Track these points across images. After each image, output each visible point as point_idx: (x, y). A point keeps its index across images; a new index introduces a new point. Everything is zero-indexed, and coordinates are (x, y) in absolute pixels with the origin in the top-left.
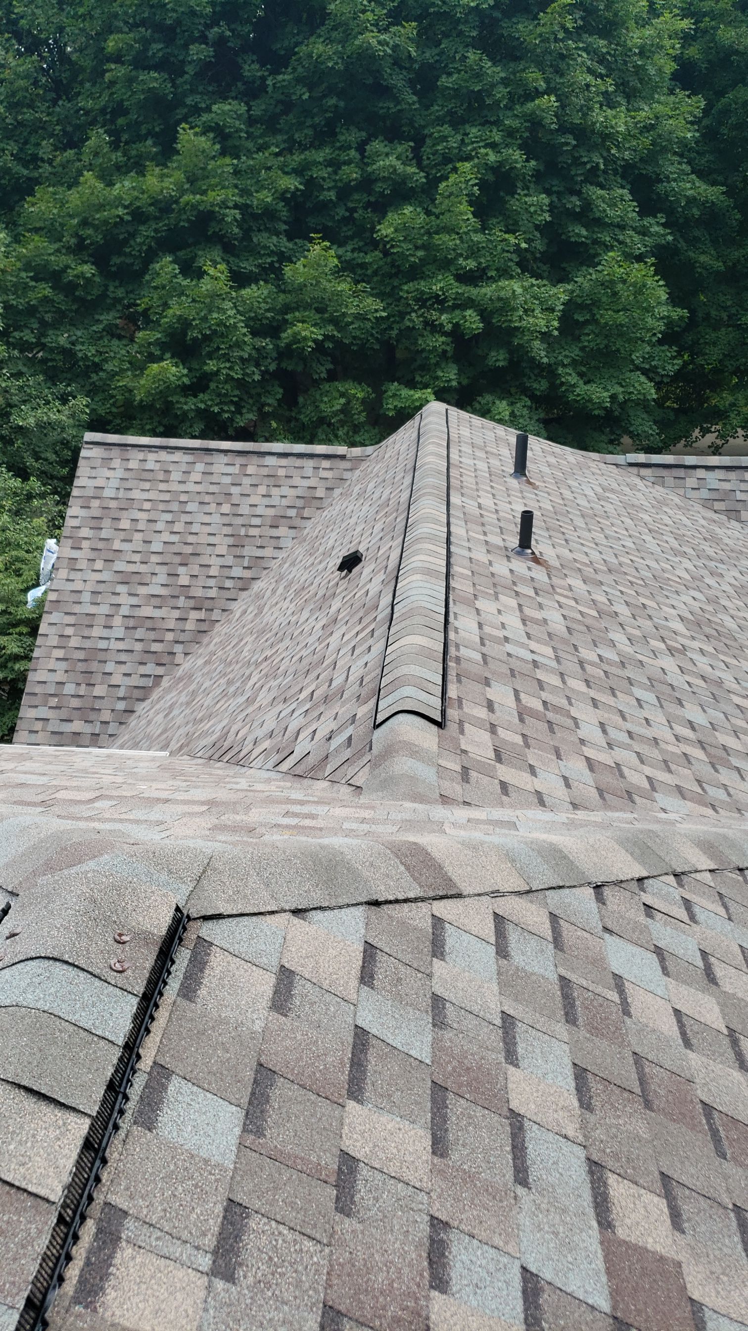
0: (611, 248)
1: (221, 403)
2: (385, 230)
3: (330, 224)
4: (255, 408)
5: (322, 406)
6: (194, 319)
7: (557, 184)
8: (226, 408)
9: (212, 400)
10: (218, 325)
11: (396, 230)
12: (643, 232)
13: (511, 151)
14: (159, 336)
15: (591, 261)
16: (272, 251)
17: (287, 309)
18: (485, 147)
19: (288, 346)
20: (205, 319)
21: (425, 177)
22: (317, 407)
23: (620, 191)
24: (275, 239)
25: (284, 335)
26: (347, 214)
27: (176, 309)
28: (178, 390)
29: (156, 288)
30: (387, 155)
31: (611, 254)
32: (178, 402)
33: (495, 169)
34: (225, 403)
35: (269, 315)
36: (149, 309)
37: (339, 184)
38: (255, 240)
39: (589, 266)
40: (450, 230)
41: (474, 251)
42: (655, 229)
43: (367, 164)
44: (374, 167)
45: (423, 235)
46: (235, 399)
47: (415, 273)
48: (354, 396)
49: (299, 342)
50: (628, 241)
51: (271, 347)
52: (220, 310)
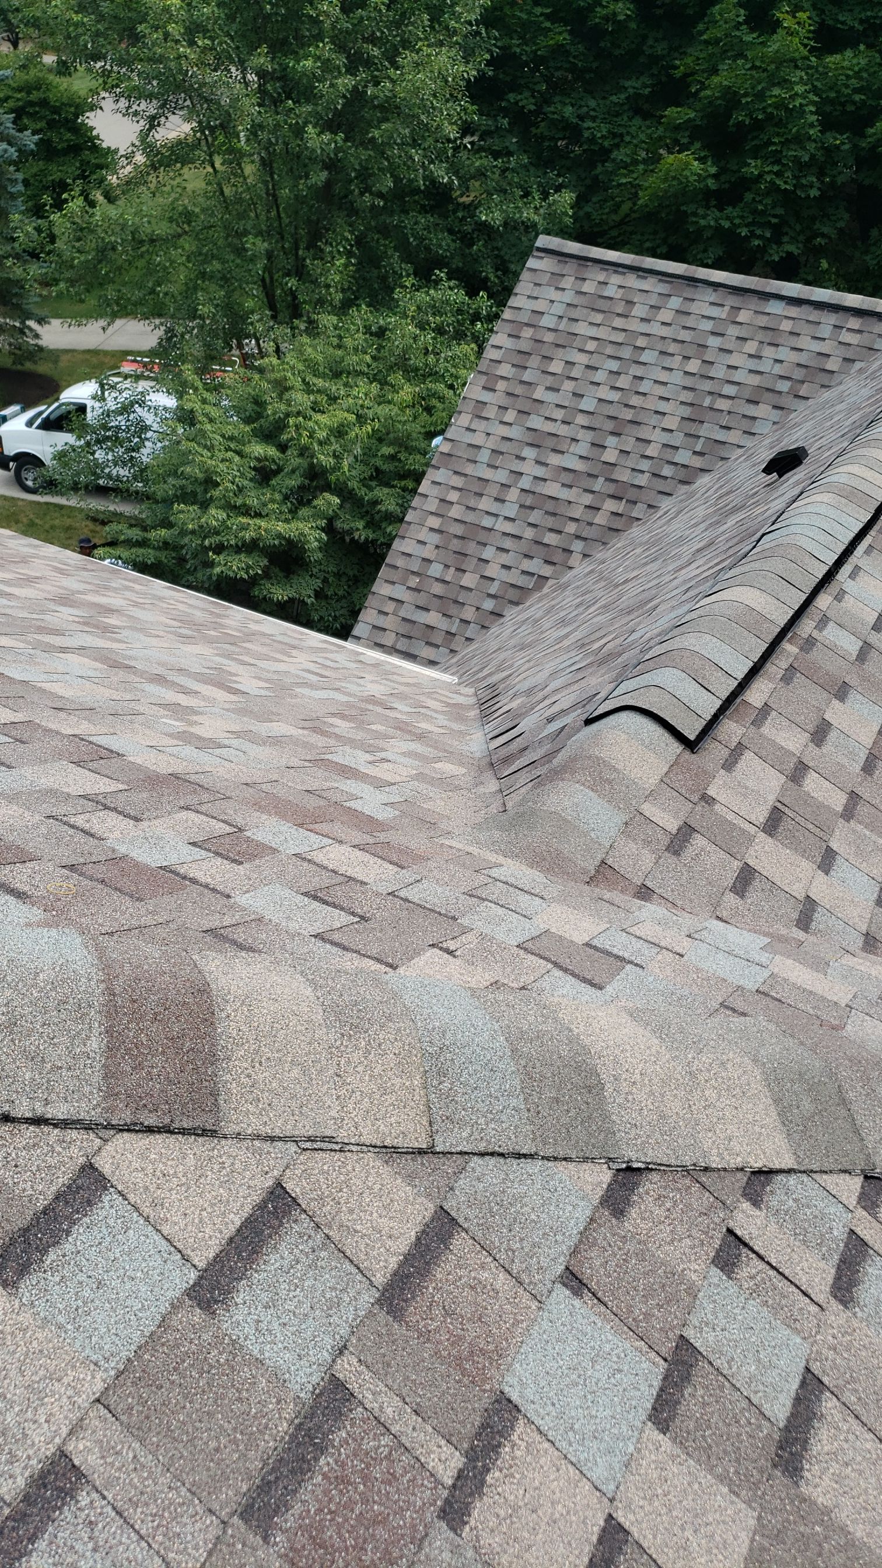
1: (753, 223)
4: (801, 238)
6: (746, 95)
8: (759, 232)
9: (742, 217)
10: (777, 107)
14: (692, 115)
19: (874, 147)
20: (760, 96)
25: (870, 131)
27: (725, 78)
28: (698, 196)
29: (707, 42)
32: (695, 214)
34: (761, 225)
35: (857, 97)
36: (692, 74)
46: (774, 221)
51: (847, 147)
52: (784, 83)
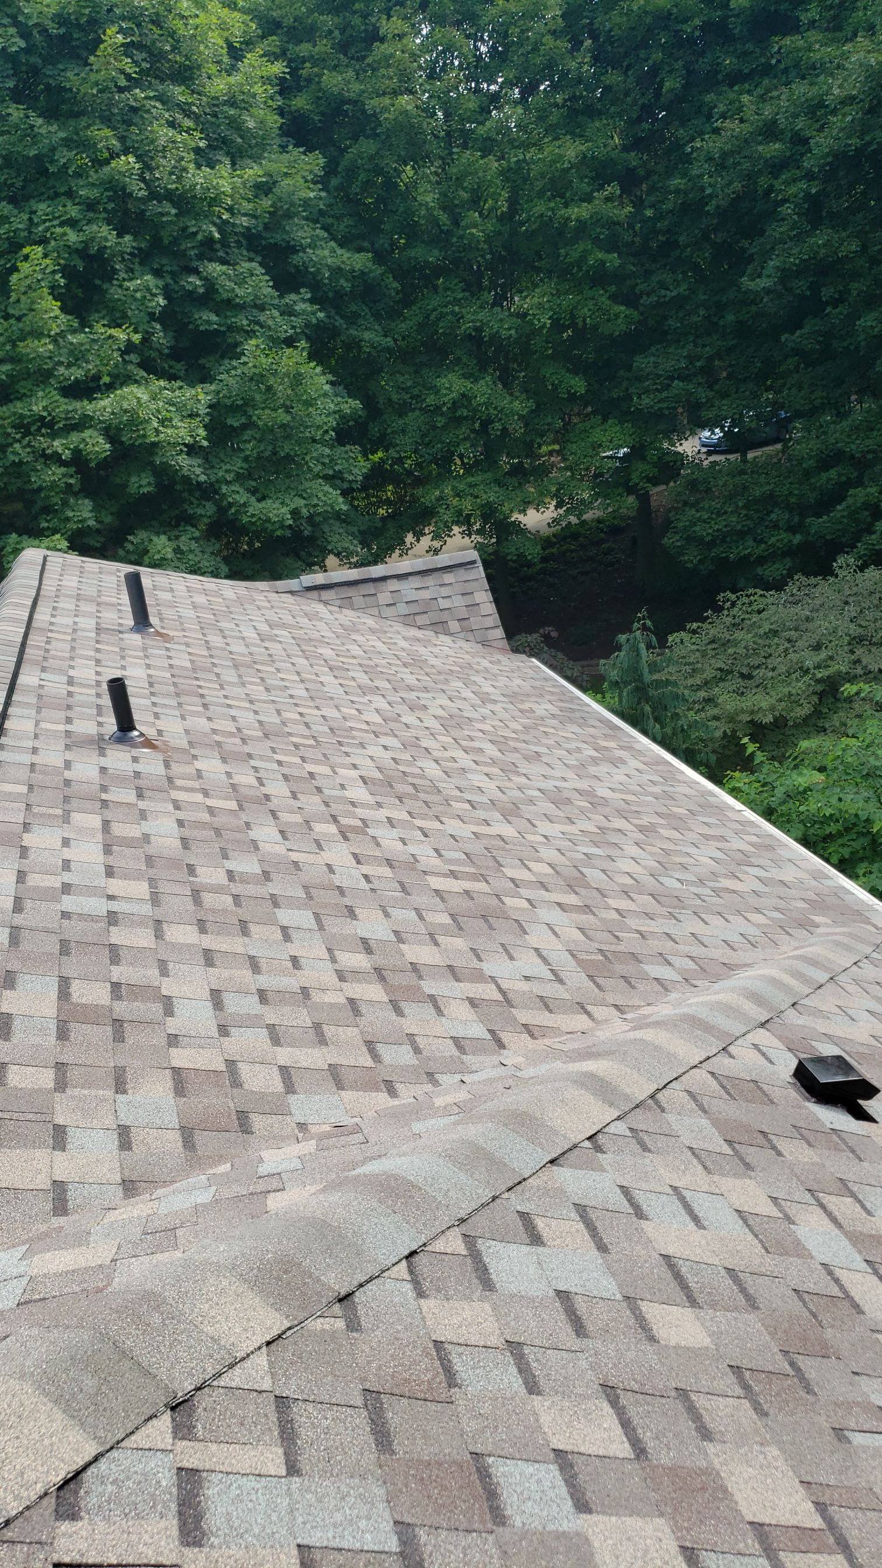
0: (250, 334)
7: (168, 264)
12: (288, 312)
13: (95, 228)
15: (233, 352)
18: (62, 224)
23: (247, 265)
31: (253, 342)
33: (82, 252)
39: (231, 359)
40: (38, 334)
41: (77, 356)
42: (300, 307)
50: (270, 322)
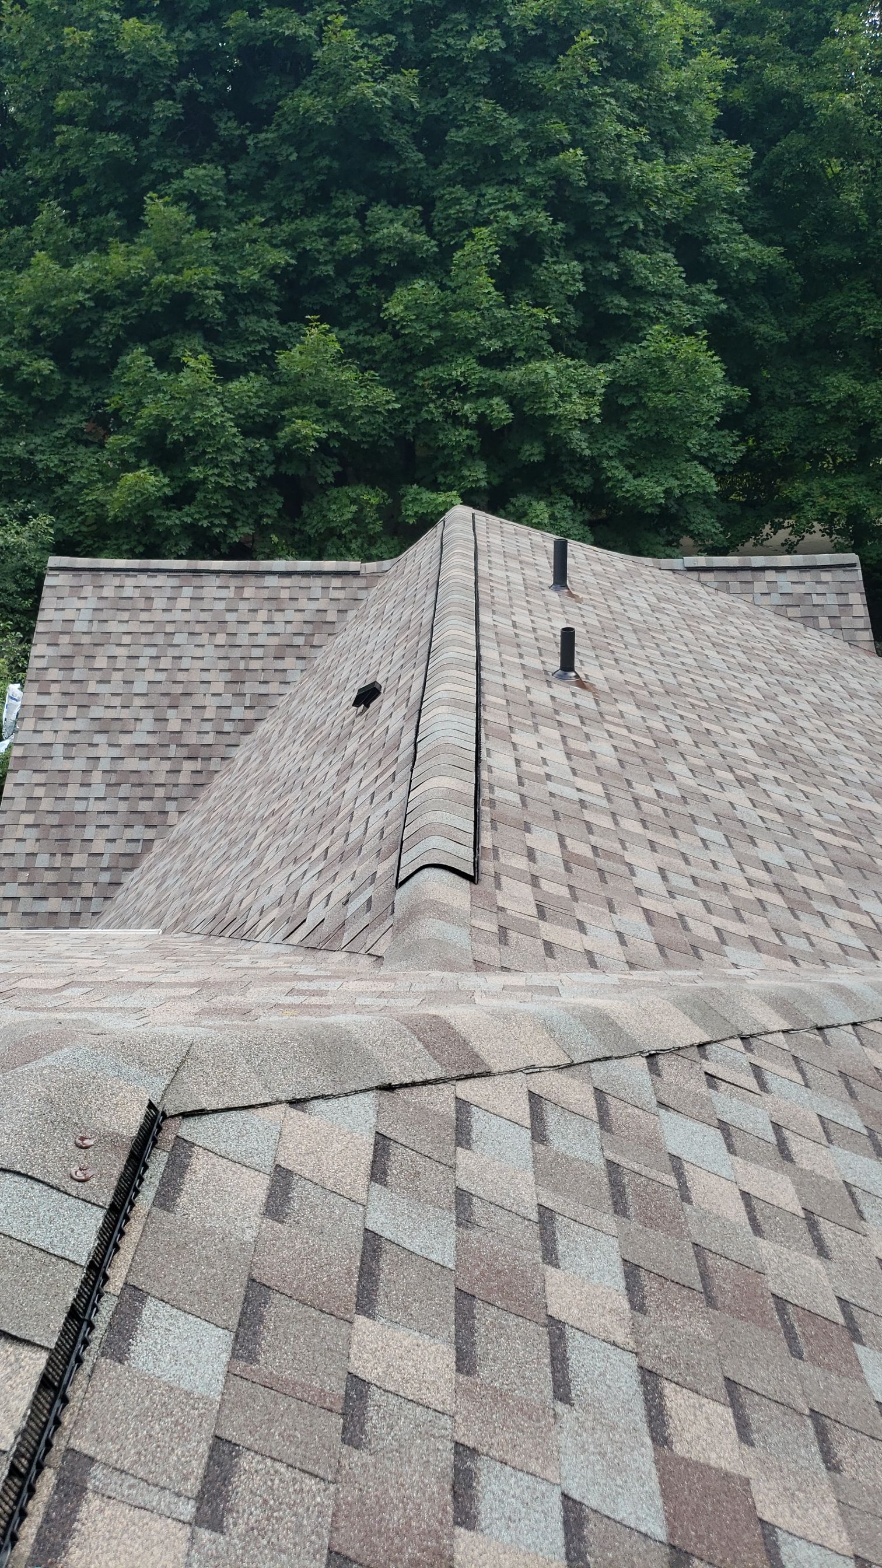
0: (656, 320)
1: (210, 516)
2: (394, 308)
3: (329, 303)
4: (251, 521)
5: (331, 515)
6: (174, 419)
7: (589, 248)
8: (217, 522)
9: (199, 513)
10: (203, 425)
11: (406, 308)
12: (693, 301)
13: (534, 213)
14: (133, 440)
15: (635, 336)
16: (263, 337)
17: (283, 403)
18: (505, 209)
19: (287, 446)
20: (186, 419)
21: (437, 246)
22: (325, 516)
23: (664, 255)
24: (265, 323)
25: (280, 434)
26: (349, 291)
27: (152, 409)
28: (160, 502)
29: (127, 384)
30: (392, 221)
31: (656, 327)
32: (159, 517)
33: (518, 235)
34: (216, 516)
35: (262, 411)
36: (120, 409)
37: (337, 257)
38: (242, 324)
39: (632, 342)
40: (469, 306)
41: (498, 330)
42: (706, 297)
43: (369, 233)
44: (377, 236)
45: (438, 313)
46: (227, 511)
47: (431, 357)
48: (367, 502)
49: (299, 442)
50: (676, 311)
51: (266, 448)
52: (204, 407)
